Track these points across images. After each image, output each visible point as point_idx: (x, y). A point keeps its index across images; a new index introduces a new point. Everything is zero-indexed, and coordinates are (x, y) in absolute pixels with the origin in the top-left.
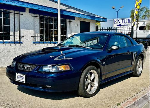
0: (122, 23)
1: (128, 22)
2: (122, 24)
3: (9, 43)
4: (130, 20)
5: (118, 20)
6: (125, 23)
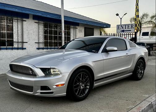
1: (131, 28)
2: (125, 30)
4: (133, 25)
5: (121, 26)
6: (128, 28)
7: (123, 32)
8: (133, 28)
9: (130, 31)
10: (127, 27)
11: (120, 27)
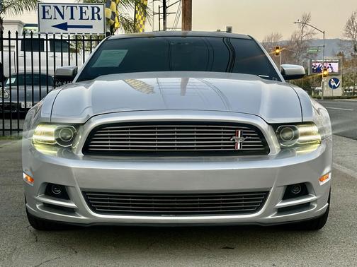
0: (72, 18)
1: (93, 18)
2: (70, 23)
4: (99, 9)
5: (56, 7)
6: (81, 18)
7: (62, 31)
8: (99, 19)
9: (91, 27)
10: (77, 13)
11: (52, 11)
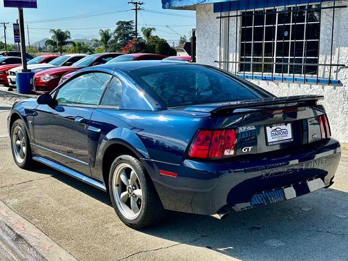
3: (318, 81)
